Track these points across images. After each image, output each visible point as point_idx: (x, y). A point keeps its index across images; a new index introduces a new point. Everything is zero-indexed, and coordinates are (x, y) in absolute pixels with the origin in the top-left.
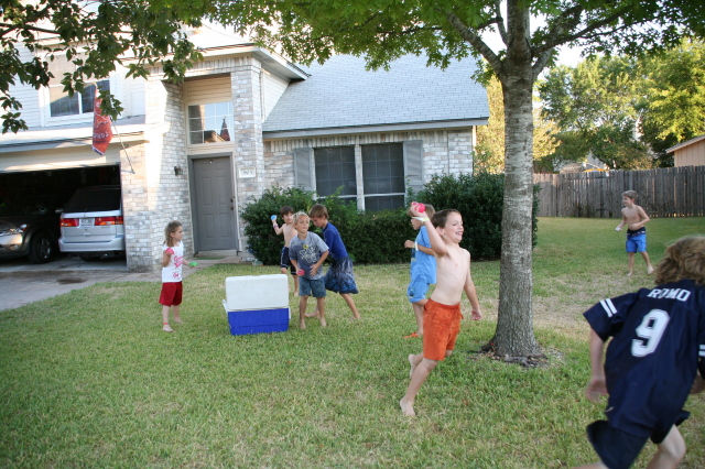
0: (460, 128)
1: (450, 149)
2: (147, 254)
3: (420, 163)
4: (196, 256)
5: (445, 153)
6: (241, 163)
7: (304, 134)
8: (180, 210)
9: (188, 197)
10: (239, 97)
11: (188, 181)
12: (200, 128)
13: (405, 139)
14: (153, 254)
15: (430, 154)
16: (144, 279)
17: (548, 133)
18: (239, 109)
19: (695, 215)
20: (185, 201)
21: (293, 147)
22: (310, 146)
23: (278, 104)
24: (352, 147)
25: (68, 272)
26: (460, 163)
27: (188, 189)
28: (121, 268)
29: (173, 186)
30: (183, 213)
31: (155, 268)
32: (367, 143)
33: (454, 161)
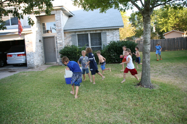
0: (116, 29)
1: (113, 34)
2: (33, 64)
3: (106, 38)
4: (45, 64)
5: (112, 35)
6: (58, 38)
7: (75, 30)
8: (41, 51)
9: (43, 48)
10: (57, 21)
11: (43, 44)
12: (45, 29)
13: (102, 32)
14: (35, 63)
15: (108, 35)
16: (33, 71)
17: (133, 30)
18: (57, 24)
19: (171, 51)
20: (42, 49)
21: (72, 34)
22: (76, 34)
23: (67, 23)
24: (88, 34)
25: (10, 69)
26: (116, 38)
27: (43, 46)
28: (25, 68)
29: (39, 45)
30: (42, 52)
31: (35, 67)
32: (91, 33)
33: (115, 37)
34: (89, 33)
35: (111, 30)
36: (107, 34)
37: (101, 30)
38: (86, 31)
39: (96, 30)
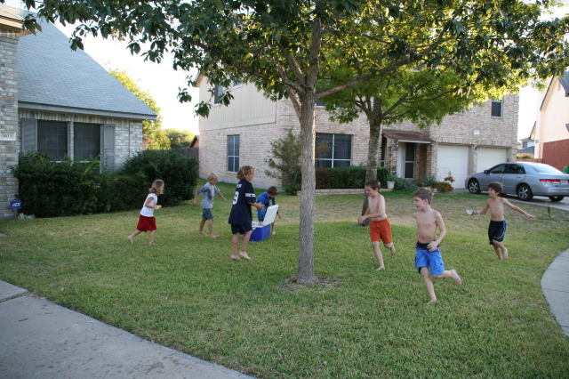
1: (130, 133)
3: (114, 140)
5: (127, 135)
6: (2, 127)
13: (104, 123)
15: (119, 135)
21: (21, 117)
22: (36, 118)
26: (136, 142)
32: (79, 121)
33: (132, 141)
34: (71, 120)
35: (126, 120)
36: (117, 128)
37: (104, 118)
38: (64, 114)
39: (91, 117)
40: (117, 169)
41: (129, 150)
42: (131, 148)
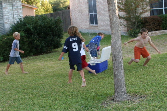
1: (13, 6)
5: (11, 8)
26: (18, 12)
33: (15, 11)
40: (6, 32)
41: (14, 18)
42: (15, 16)
